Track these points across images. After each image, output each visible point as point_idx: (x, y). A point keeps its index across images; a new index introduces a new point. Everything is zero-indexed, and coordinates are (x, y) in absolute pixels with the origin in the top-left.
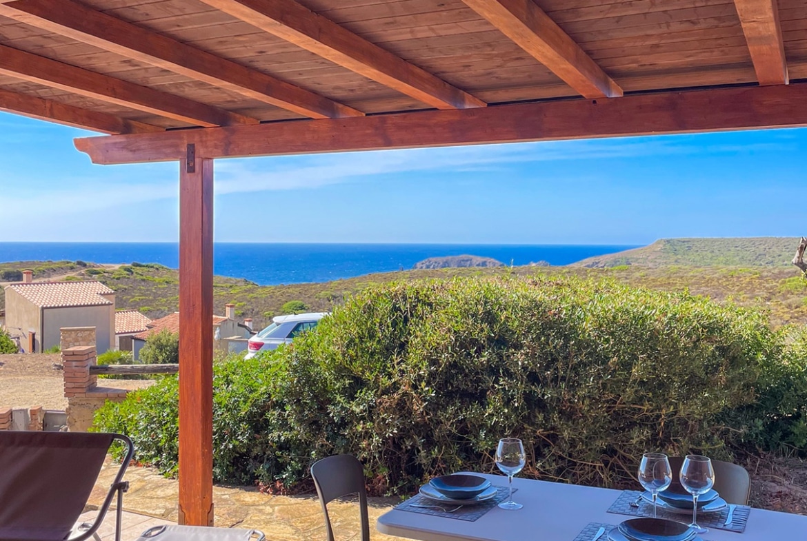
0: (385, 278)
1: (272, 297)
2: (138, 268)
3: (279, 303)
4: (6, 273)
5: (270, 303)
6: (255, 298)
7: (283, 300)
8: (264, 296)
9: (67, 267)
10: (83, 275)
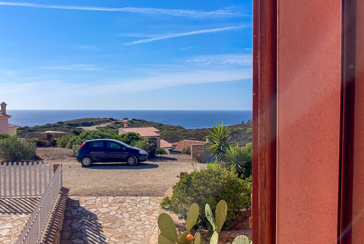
0: (246, 126)
1: (197, 134)
2: (135, 121)
3: (201, 137)
4: (83, 123)
5: (197, 137)
6: (189, 134)
7: (202, 135)
8: (193, 134)
9: (106, 120)
10: (113, 124)
